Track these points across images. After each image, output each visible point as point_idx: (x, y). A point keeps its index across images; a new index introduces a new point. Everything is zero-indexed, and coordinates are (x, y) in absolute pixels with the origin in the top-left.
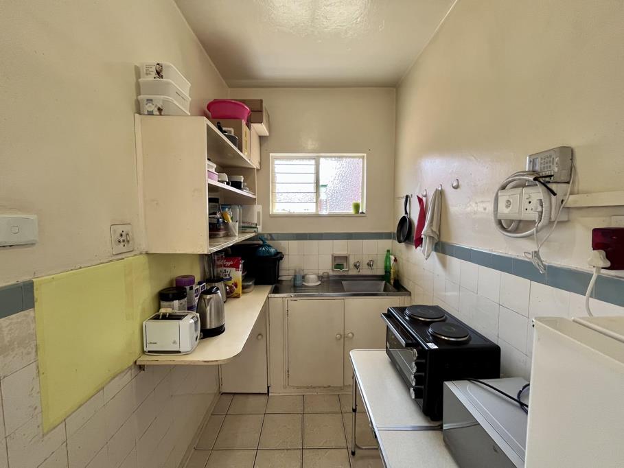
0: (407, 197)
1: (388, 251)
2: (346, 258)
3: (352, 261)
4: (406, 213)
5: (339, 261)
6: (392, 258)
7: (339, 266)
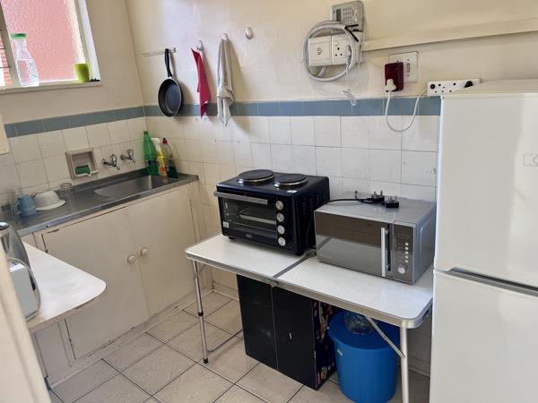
0: (167, 51)
1: (146, 133)
2: (90, 155)
3: (98, 158)
4: (170, 74)
5: (80, 163)
6: (157, 141)
7: (82, 169)
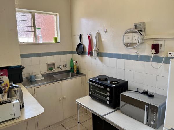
0: (80, 35)
1: (72, 59)
2: (54, 64)
3: (56, 65)
4: (80, 42)
5: (51, 66)
6: (74, 62)
7: (51, 69)
